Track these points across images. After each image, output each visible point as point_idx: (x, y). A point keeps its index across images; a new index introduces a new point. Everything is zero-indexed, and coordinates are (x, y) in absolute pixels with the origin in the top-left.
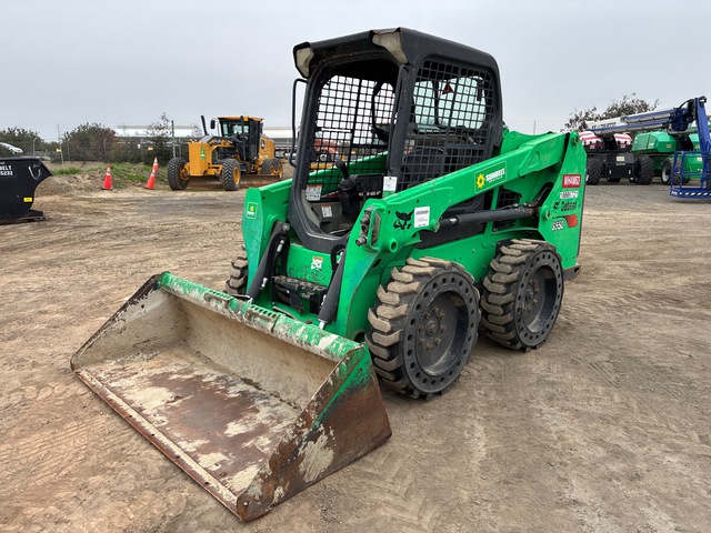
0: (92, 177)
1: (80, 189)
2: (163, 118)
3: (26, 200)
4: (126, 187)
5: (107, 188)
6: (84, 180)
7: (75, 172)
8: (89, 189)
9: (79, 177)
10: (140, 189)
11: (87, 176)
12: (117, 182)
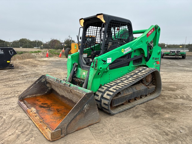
0: (43, 53)
1: (39, 57)
2: (69, 37)
3: (8, 62)
4: (53, 56)
5: (47, 57)
6: (41, 54)
7: (39, 52)
8: (42, 57)
9: (40, 53)
10: (57, 57)
11: (42, 53)
12: (51, 55)
